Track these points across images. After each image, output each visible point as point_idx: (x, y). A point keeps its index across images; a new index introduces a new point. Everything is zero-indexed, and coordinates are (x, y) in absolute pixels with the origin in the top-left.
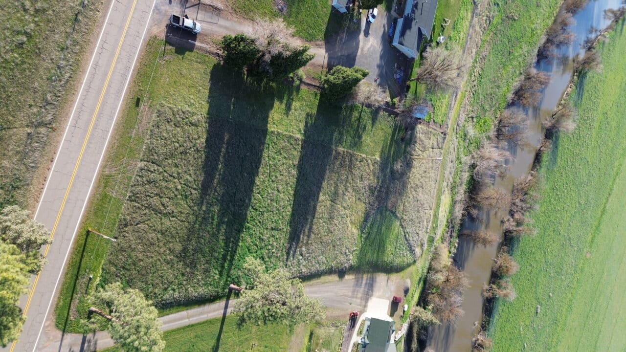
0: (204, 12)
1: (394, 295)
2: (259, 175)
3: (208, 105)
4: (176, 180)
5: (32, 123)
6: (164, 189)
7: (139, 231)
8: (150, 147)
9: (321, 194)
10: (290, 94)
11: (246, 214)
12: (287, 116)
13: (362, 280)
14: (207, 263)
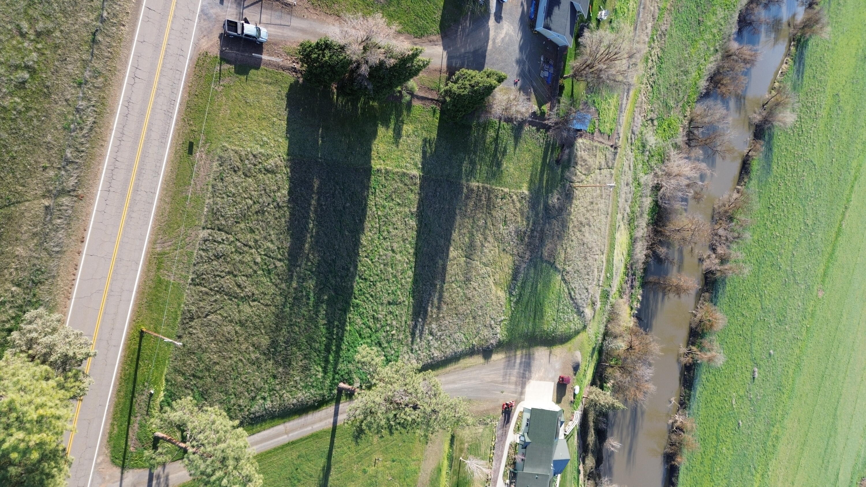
0: (269, 12)
1: (560, 374)
2: (365, 232)
3: (287, 142)
4: (253, 251)
5: (49, 191)
6: (238, 265)
7: (210, 325)
8: (213, 209)
9: (452, 249)
10: (399, 114)
11: (352, 287)
12: (397, 146)
13: (515, 358)
14: (305, 358)
